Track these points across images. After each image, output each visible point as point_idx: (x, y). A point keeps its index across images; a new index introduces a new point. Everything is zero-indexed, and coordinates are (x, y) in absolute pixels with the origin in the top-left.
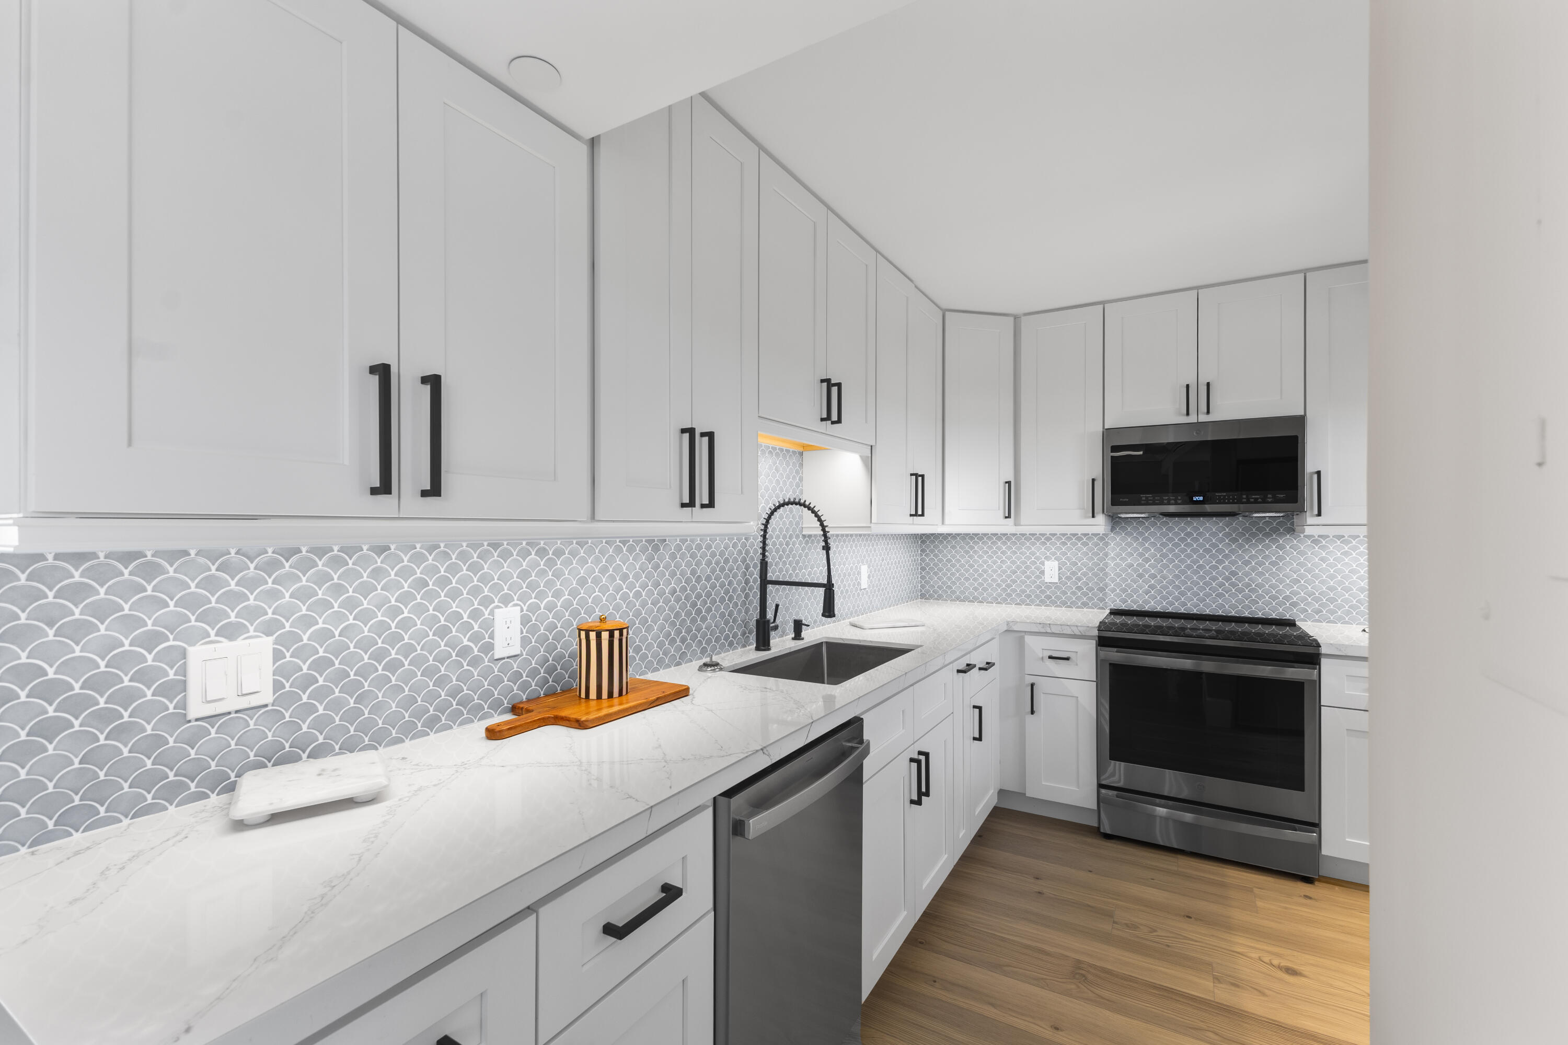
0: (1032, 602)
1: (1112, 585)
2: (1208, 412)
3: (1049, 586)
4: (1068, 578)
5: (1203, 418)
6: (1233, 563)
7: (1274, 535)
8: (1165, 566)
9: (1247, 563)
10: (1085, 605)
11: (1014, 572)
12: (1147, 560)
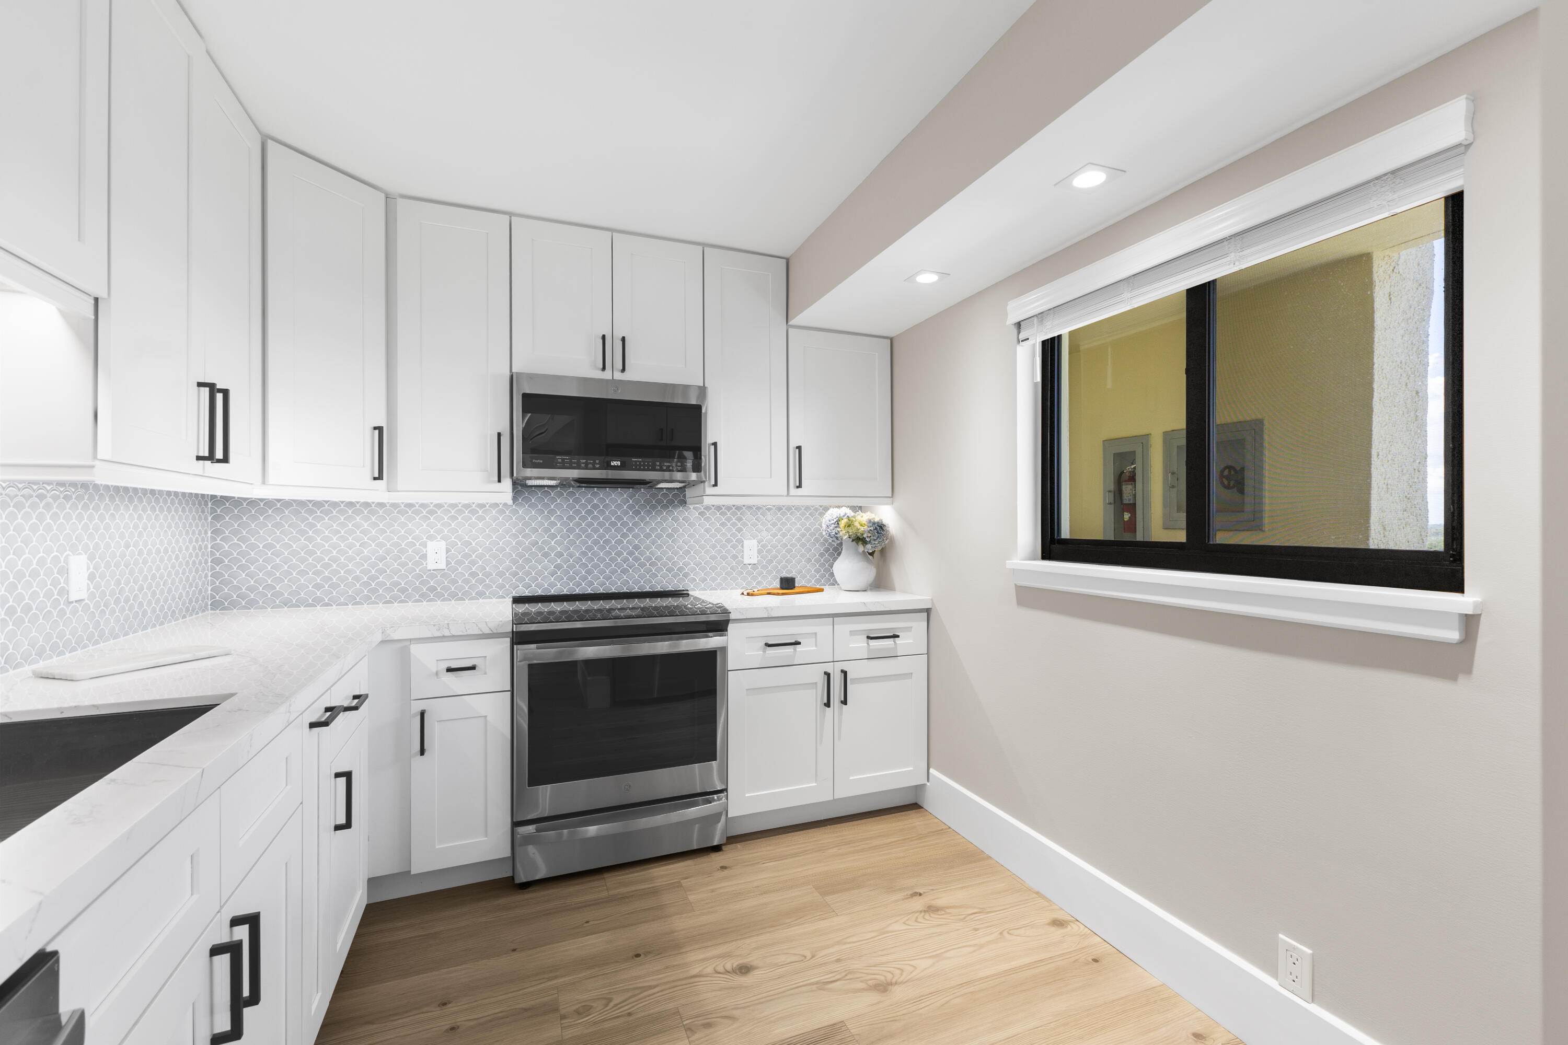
0: (409, 597)
1: (514, 568)
2: (623, 370)
3: (432, 574)
4: (460, 563)
5: (618, 376)
6: (636, 536)
7: (670, 507)
8: (572, 543)
9: (648, 536)
10: (481, 595)
11: (382, 559)
12: (553, 536)
